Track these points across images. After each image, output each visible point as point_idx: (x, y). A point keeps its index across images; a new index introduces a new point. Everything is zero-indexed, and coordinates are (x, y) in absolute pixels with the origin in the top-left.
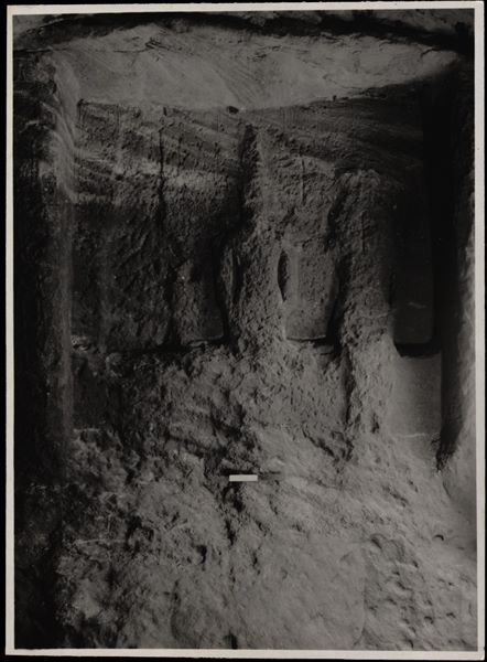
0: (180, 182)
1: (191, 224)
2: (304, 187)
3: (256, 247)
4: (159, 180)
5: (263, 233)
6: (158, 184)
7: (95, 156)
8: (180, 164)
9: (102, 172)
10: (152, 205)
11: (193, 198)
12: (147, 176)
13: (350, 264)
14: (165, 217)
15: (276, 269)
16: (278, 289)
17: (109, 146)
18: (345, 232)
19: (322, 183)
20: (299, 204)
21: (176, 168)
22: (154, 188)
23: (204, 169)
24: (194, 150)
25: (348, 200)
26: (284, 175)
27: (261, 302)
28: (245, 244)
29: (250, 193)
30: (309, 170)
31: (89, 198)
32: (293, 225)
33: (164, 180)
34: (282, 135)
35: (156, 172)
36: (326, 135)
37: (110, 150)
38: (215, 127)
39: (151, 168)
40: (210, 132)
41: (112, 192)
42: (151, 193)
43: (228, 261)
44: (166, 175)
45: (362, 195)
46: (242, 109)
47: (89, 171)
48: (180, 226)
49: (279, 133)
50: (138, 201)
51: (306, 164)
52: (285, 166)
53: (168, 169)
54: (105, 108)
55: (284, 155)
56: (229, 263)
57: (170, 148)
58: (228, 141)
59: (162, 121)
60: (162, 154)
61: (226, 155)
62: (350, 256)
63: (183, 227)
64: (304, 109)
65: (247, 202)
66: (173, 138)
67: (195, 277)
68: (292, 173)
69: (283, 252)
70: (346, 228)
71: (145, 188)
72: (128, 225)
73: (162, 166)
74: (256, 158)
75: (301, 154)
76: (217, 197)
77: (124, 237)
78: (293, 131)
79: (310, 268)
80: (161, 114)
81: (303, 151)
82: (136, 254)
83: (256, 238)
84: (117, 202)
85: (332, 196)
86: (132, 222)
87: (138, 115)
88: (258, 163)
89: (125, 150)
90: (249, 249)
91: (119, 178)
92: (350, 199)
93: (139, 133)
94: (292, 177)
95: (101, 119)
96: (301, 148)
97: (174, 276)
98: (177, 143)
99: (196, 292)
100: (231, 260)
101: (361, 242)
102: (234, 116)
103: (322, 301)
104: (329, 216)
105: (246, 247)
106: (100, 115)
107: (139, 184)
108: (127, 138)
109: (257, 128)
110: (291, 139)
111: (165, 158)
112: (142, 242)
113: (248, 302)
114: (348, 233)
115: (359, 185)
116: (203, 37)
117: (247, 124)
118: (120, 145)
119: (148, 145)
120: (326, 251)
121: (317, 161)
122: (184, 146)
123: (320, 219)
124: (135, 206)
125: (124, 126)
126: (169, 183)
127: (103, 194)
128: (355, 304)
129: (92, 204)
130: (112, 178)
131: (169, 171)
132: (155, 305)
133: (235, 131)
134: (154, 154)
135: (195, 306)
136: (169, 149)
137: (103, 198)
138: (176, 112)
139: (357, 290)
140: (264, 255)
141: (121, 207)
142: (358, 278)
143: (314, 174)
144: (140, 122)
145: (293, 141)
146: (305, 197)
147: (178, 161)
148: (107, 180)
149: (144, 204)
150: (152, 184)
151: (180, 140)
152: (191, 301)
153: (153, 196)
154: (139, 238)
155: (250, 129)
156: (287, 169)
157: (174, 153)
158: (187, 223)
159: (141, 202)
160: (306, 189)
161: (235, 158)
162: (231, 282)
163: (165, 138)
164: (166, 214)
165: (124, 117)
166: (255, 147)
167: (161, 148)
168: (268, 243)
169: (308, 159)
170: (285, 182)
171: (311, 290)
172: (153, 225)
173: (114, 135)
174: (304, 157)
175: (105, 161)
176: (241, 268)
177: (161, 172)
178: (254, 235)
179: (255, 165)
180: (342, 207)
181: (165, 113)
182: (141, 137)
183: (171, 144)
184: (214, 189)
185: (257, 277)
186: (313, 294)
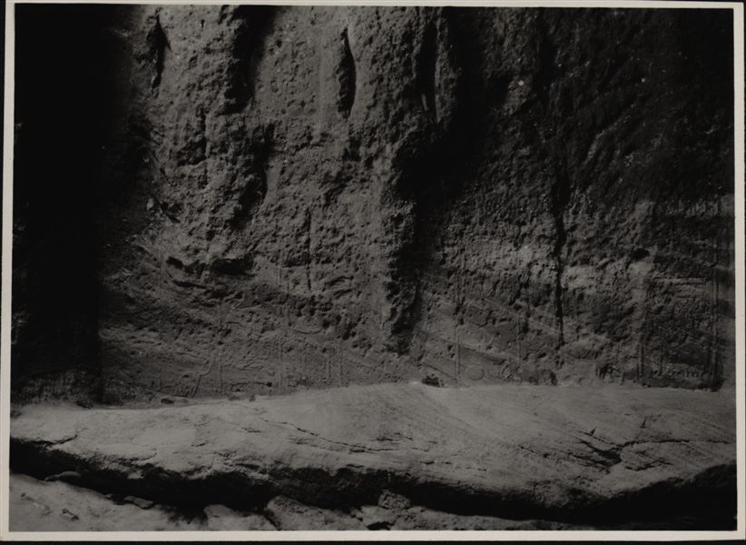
0: (526, 253)
1: (507, 180)
2: (308, 241)
3: (395, 123)
4: (563, 256)
5: (381, 150)
6: (565, 249)
7: (687, 290)
8: (527, 285)
9: (673, 259)
10: (575, 213)
11: (502, 225)
12: (586, 261)
13: (228, 95)
14: (554, 188)
15: (359, 85)
16: (355, 52)
17: (660, 309)
18: (237, 154)
19: (276, 247)
20: (318, 211)
21: (534, 278)
22: (573, 242)
23: (483, 278)
24: (501, 310)
25: (231, 210)
26: (343, 262)
27: (385, 26)
28: (412, 129)
29: (403, 225)
30: (299, 271)
31: (699, 208)
32: (327, 175)
33: (555, 254)
34: (346, 337)
35: (570, 271)
36: (269, 335)
37: (658, 302)
38: (464, 352)
39: (579, 277)
40: (472, 343)
41: (653, 224)
42: (578, 234)
43: (443, 103)
44: (552, 264)
45: (205, 217)
46: (416, 383)
47: (699, 259)
48: (526, 175)
49: (351, 340)
50: (602, 217)
51: (303, 282)
52: (341, 279)
53: (548, 276)
54: (668, 381)
55: (342, 300)
56: (442, 99)
57: (545, 313)
58: (441, 328)
59: (560, 363)
60: (558, 303)
61: (446, 303)
62: (228, 110)
63: (520, 175)
64: (306, 383)
65: (408, 209)
66: (539, 332)
67: (501, 83)
68: (328, 267)
69: (346, 117)
70: (234, 163)
71: (590, 240)
72: (618, 174)
73: (558, 281)
74: (392, 289)
75: (312, 301)
76: (459, 226)
77: (627, 151)
78: (326, 344)
79: (298, 97)
80: (560, 373)
81: (309, 306)
82: (604, 126)
83: (393, 140)
84: (643, 207)
85: (259, 224)
86: (612, 180)
87: (604, 371)
88: (389, 280)
89: (628, 305)
90: (406, 120)
91: (638, 255)
92: (227, 212)
93: (603, 338)
94: (328, 261)
95: (675, 360)
96: (312, 312)
97: (539, 85)
98: (534, 324)
99: (498, 57)
100: (438, 105)
101: (207, 133)
102: (430, 372)
103: (279, 43)
104: (264, 190)
105: (411, 123)
106: (678, 367)
107: (601, 246)
108: (624, 328)
109: (390, 349)
110: (330, 330)
111: (552, 297)
112: (594, 147)
113: (410, 24)
114: (231, 150)
115: (210, 235)
116: (502, 473)
117: (406, 358)
118: (637, 314)
119: (584, 318)
120: (271, 127)
121: (286, 287)
122: (519, 317)
123: (280, 186)
124: (609, 206)
125: (631, 349)
126: (546, 248)
127: (673, 218)
128: (220, 22)
129: (692, 199)
130: (653, 251)
131: (547, 271)
132: (571, 36)
133: (428, 345)
134: (573, 302)
135: (501, 32)
136: (547, 311)
137: (671, 212)
138: (534, 380)
139: (217, 46)
140: (380, 108)
141: (635, 201)
142: (215, 67)
143: (290, 263)
144: (602, 358)
145: (326, 325)
146: (307, 224)
147: (530, 291)
148: (662, 246)
149: (591, 212)
150: (575, 248)
151: (525, 329)
152: (507, 42)
153: (573, 228)
154: (598, 153)
155: (402, 349)
156: (338, 274)
157: (536, 305)
158: (513, 181)
159: (597, 216)
160: (304, 239)
161: (428, 295)
162: (438, 66)
163: (553, 332)
164: (553, 194)
165: (631, 366)
166: (394, 311)
167: (559, 314)
168: (373, 131)
169: (300, 291)
170: (341, 252)
171: (298, 61)
172: (574, 177)
173: (649, 331)
174: (309, 295)
175: (667, 281)
176: (420, 88)
177: (560, 270)
178: (397, 145)
179: (395, 278)
180: (241, 201)
181: (553, 377)
182: (598, 331)
183: (543, 322)
184: (466, 240)
185: (393, 70)
186: (294, 55)
